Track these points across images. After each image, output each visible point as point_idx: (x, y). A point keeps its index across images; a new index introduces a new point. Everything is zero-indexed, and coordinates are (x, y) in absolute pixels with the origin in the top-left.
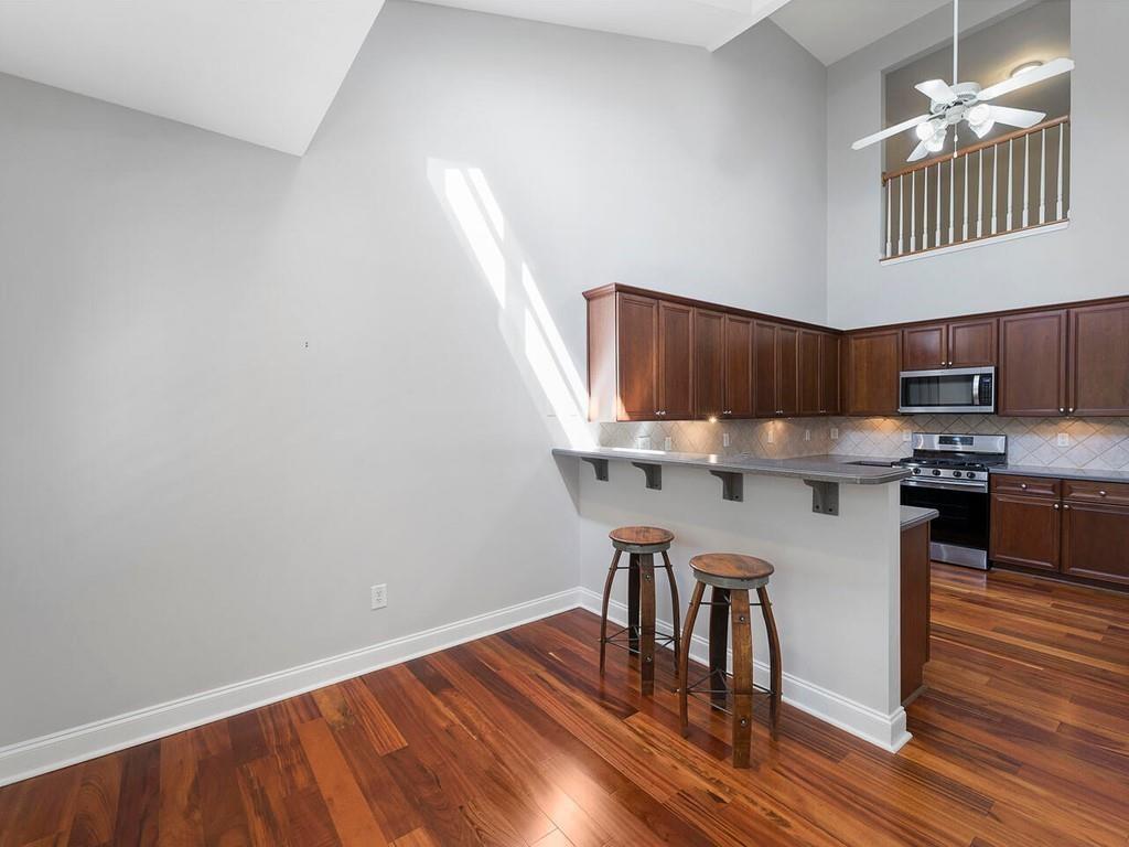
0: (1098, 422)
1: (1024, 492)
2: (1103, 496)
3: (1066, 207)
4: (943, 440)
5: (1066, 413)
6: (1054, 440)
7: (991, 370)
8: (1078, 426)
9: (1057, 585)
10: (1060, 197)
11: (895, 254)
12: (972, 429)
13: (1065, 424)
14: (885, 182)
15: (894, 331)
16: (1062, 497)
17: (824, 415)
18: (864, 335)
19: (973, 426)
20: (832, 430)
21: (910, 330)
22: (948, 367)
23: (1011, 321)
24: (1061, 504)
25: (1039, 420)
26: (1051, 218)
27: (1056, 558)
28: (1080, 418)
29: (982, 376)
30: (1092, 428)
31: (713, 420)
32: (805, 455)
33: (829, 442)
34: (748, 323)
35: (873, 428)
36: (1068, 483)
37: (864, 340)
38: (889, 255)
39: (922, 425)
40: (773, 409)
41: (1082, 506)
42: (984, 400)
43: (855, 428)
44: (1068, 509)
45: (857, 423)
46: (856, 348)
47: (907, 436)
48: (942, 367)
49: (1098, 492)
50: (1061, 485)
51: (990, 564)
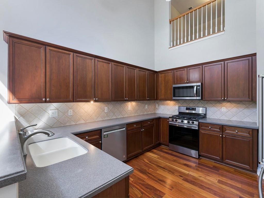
0: (235, 103)
1: (210, 130)
2: (237, 132)
3: (224, 27)
4: (187, 109)
5: (224, 100)
6: (221, 109)
7: (199, 84)
8: (228, 104)
9: (221, 167)
10: (222, 23)
11: (173, 46)
13: (224, 104)
14: (170, 22)
15: (171, 71)
16: (223, 132)
17: (148, 100)
18: (163, 72)
19: (196, 104)
20: (156, 105)
21: (176, 70)
22: (187, 83)
23: (206, 66)
24: (222, 135)
25: (216, 102)
26: (219, 30)
27: (221, 155)
28: (229, 101)
29: (197, 86)
30: (233, 105)
31: (92, 102)
32: (146, 113)
33: (155, 109)
34: (109, 63)
36: (224, 126)
37: (163, 74)
38: (172, 46)
40: (124, 98)
41: (229, 136)
42: (197, 95)
43: (163, 104)
44: (225, 137)
46: (161, 77)
47: (177, 107)
49: (235, 131)
50: (222, 128)
51: (199, 156)
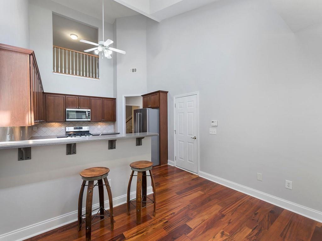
4: (75, 129)
5: (103, 121)
6: (98, 127)
7: (90, 110)
10: (97, 73)
11: (57, 71)
12: (81, 125)
13: (99, 123)
19: (84, 124)
20: (34, 127)
21: (68, 96)
22: (79, 108)
25: (95, 122)
29: (88, 112)
30: (104, 124)
33: (33, 132)
35: (51, 126)
38: (55, 71)
39: (67, 124)
43: (45, 126)
45: (45, 124)
47: (63, 128)
48: (77, 108)
